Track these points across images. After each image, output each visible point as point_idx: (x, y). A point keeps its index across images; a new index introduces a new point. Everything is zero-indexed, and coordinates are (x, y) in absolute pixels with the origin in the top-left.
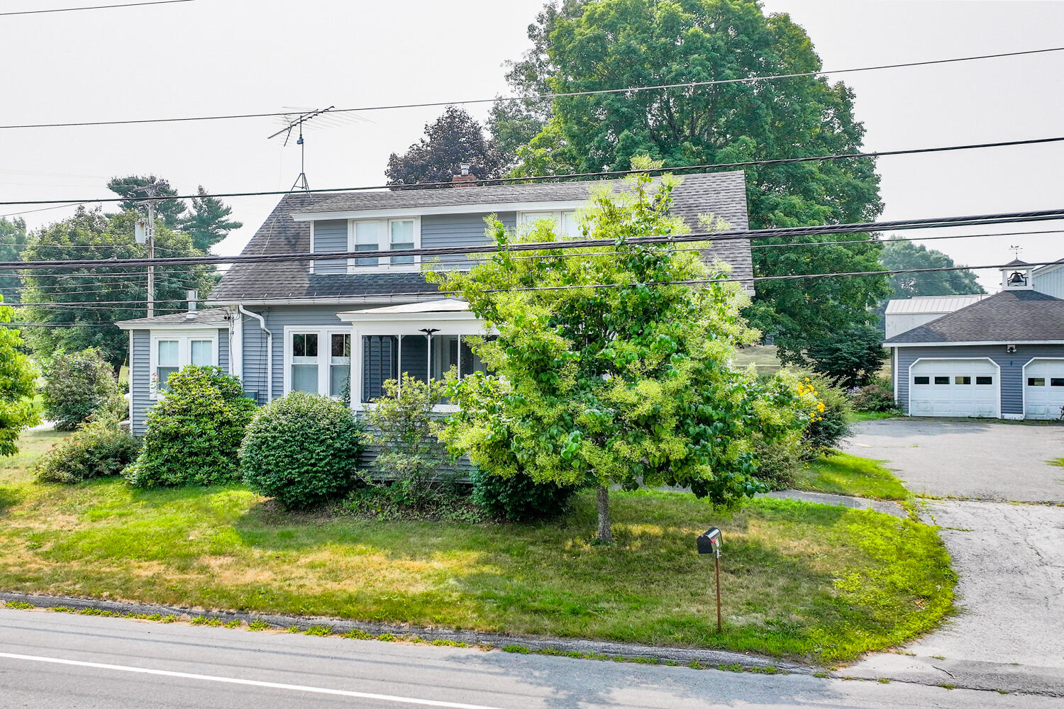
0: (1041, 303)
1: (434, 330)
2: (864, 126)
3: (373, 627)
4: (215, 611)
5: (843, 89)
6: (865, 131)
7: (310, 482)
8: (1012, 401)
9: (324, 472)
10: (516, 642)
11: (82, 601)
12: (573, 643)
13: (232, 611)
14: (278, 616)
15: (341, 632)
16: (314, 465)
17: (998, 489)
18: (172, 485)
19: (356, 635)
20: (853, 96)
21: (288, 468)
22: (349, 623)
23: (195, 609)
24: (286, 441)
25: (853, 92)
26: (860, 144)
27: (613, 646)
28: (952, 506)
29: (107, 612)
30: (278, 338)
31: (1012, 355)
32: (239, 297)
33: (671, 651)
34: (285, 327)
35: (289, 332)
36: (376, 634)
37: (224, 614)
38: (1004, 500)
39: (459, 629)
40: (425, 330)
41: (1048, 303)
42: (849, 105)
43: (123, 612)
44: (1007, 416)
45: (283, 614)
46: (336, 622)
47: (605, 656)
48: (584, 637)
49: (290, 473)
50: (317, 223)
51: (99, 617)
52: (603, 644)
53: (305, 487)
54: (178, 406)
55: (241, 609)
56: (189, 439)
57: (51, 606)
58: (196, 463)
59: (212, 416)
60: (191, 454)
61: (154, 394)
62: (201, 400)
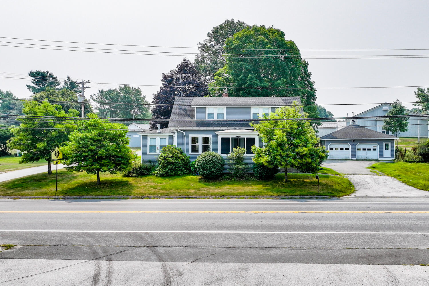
0: (360, 128)
2: (311, 73)
3: (254, 197)
4: (218, 196)
5: (305, 62)
6: (312, 75)
8: (353, 155)
10: (283, 197)
11: (184, 196)
12: (294, 196)
14: (232, 196)
15: (247, 198)
17: (356, 172)
18: (171, 176)
19: (251, 198)
20: (308, 64)
21: (212, 169)
22: (248, 196)
23: (213, 196)
25: (308, 63)
26: (310, 79)
27: (302, 196)
28: (349, 176)
30: (187, 138)
31: (353, 142)
32: (178, 127)
33: (312, 196)
36: (255, 198)
38: (358, 174)
39: (271, 196)
40: (237, 136)
41: (362, 128)
42: (307, 67)
43: (196, 198)
44: (352, 159)
45: (233, 196)
46: (245, 196)
47: (301, 198)
48: (296, 195)
50: (197, 108)
51: (190, 199)
52: (300, 196)
54: (171, 155)
55: (223, 196)
56: (175, 164)
57: (177, 198)
58: (177, 170)
59: (179, 158)
60: (176, 167)
61: (148, 153)
62: (176, 154)
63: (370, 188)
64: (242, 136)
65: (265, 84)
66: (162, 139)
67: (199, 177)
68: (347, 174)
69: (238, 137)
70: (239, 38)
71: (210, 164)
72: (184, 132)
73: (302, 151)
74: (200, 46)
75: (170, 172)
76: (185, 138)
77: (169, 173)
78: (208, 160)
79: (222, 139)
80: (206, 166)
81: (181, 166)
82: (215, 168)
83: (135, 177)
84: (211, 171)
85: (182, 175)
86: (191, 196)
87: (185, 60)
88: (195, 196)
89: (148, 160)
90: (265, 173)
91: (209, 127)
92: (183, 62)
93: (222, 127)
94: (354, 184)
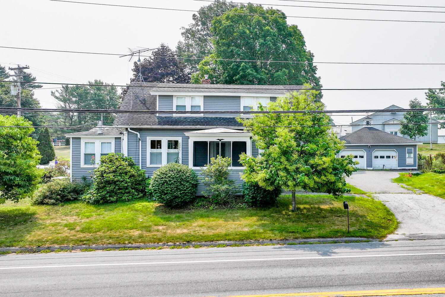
1: (222, 139)
2: (317, 68)
3: (242, 243)
4: (178, 243)
5: (310, 53)
6: (317, 69)
7: (184, 197)
8: (369, 164)
9: (189, 193)
10: (291, 242)
11: (117, 245)
12: (309, 240)
13: (184, 243)
15: (230, 245)
16: (185, 190)
17: (386, 190)
18: (112, 202)
19: (236, 245)
20: (313, 56)
21: (176, 192)
22: (232, 242)
23: (169, 244)
24: (174, 181)
25: (314, 55)
26: (316, 74)
27: (321, 239)
28: (378, 195)
29: (132, 248)
30: (144, 142)
31: (369, 148)
32: (128, 124)
33: (338, 239)
34: (147, 137)
35: (149, 139)
36: (243, 244)
37: (182, 244)
38: (389, 193)
39: (271, 240)
42: (312, 59)
43: (138, 248)
44: (368, 168)
45: (206, 241)
46: (226, 242)
47: (320, 243)
48: (312, 238)
49: (177, 194)
50: (159, 96)
51: (128, 251)
52: (318, 239)
53: (182, 199)
54: (111, 170)
55: (188, 242)
56: (117, 183)
57: (103, 249)
58: (122, 192)
59: (126, 173)
60: (119, 189)
61: (82, 165)
62: (121, 167)
63: (417, 216)
64: (226, 140)
65: (262, 75)
66: (105, 144)
67: (157, 204)
68: (374, 192)
69: (220, 140)
70: (230, 17)
71: (172, 184)
72: (138, 133)
73: (320, 162)
74: (184, 31)
75: (110, 196)
76: (140, 142)
77: (108, 199)
78: (169, 177)
79: (196, 143)
80: (166, 188)
81: (128, 186)
82: (181, 190)
83: (53, 204)
84: (173, 196)
85: (129, 200)
86: (130, 245)
87: (163, 46)
88: (137, 244)
89: (82, 176)
90: (261, 198)
91: (178, 125)
92: (160, 48)
93: (197, 125)
94: (393, 211)
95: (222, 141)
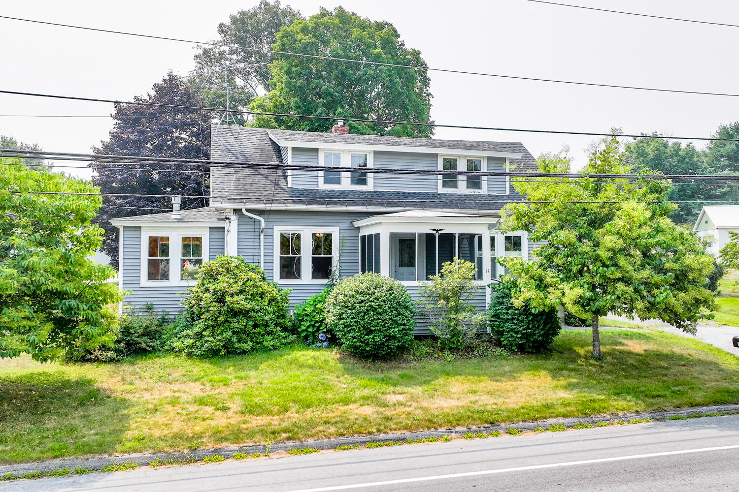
1: (441, 230)
4: (473, 427)
7: (403, 337)
23: (456, 429)
24: (388, 308)
30: (269, 235)
32: (242, 202)
34: (275, 227)
35: (278, 230)
50: (293, 149)
53: (399, 341)
59: (262, 295)
60: (255, 326)
62: (250, 283)
64: (447, 230)
69: (437, 231)
71: (384, 312)
72: (261, 218)
76: (263, 236)
78: (376, 299)
80: (374, 320)
82: (398, 325)
91: (335, 203)
93: (369, 205)
95: (440, 232)
